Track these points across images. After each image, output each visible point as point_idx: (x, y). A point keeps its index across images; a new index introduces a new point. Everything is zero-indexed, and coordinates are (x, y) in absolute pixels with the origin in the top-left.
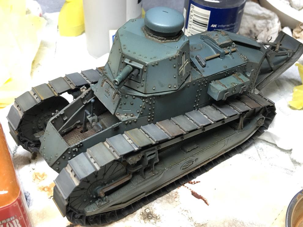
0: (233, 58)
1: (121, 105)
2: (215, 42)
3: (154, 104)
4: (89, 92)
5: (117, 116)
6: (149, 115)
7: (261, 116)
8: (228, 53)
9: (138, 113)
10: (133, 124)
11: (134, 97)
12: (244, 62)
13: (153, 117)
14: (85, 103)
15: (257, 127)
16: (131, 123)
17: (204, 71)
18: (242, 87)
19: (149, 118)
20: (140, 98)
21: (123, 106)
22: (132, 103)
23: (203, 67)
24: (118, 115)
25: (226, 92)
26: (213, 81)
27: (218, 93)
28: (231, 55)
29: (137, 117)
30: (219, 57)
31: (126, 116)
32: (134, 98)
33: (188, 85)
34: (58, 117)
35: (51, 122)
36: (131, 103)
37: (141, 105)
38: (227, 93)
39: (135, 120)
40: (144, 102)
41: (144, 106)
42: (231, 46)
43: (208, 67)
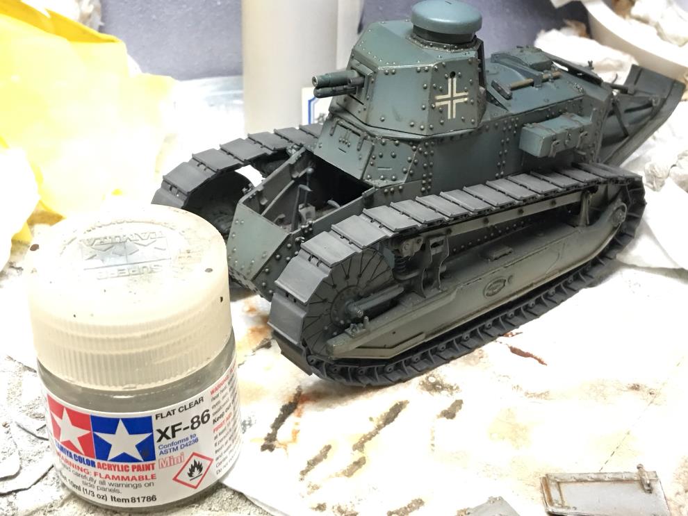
0: (558, 88)
1: (374, 159)
2: (521, 62)
3: (432, 155)
4: (302, 154)
5: (366, 180)
6: (424, 179)
7: (619, 202)
8: (547, 80)
9: (405, 173)
10: (397, 194)
11: (397, 142)
12: (579, 95)
13: (430, 183)
14: (295, 176)
15: (614, 229)
16: (392, 193)
17: (510, 106)
18: (581, 134)
19: (424, 185)
20: (409, 144)
21: (378, 162)
22: (394, 154)
23: (507, 99)
24: (368, 179)
25: (555, 140)
26: (528, 125)
27: (542, 142)
28: (552, 82)
29: (403, 181)
30: (532, 84)
31: (383, 179)
32: (397, 145)
33: (487, 127)
34: (253, 196)
35: (245, 203)
36: (392, 153)
37: (410, 156)
38: (557, 141)
39: (400, 187)
40: (414, 150)
41: (415, 157)
43: (516, 99)
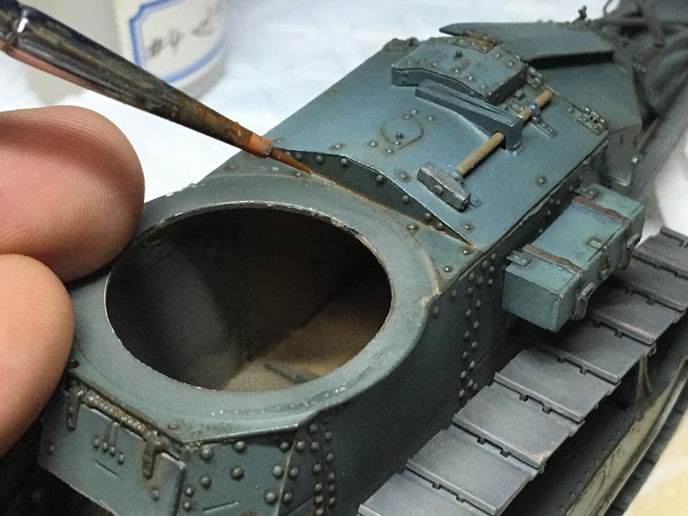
1: (191, 496)
2: (466, 90)
6: (318, 493)
8: (529, 120)
9: (272, 503)
11: (240, 444)
18: (629, 243)
19: (319, 505)
21: (203, 498)
22: (236, 471)
23: (461, 211)
25: (582, 287)
27: (558, 303)
28: (540, 121)
30: (502, 145)
32: (241, 451)
33: (436, 311)
36: (232, 471)
37: (278, 464)
38: (587, 289)
40: (286, 450)
41: (291, 467)
42: (526, 83)
43: (480, 203)
